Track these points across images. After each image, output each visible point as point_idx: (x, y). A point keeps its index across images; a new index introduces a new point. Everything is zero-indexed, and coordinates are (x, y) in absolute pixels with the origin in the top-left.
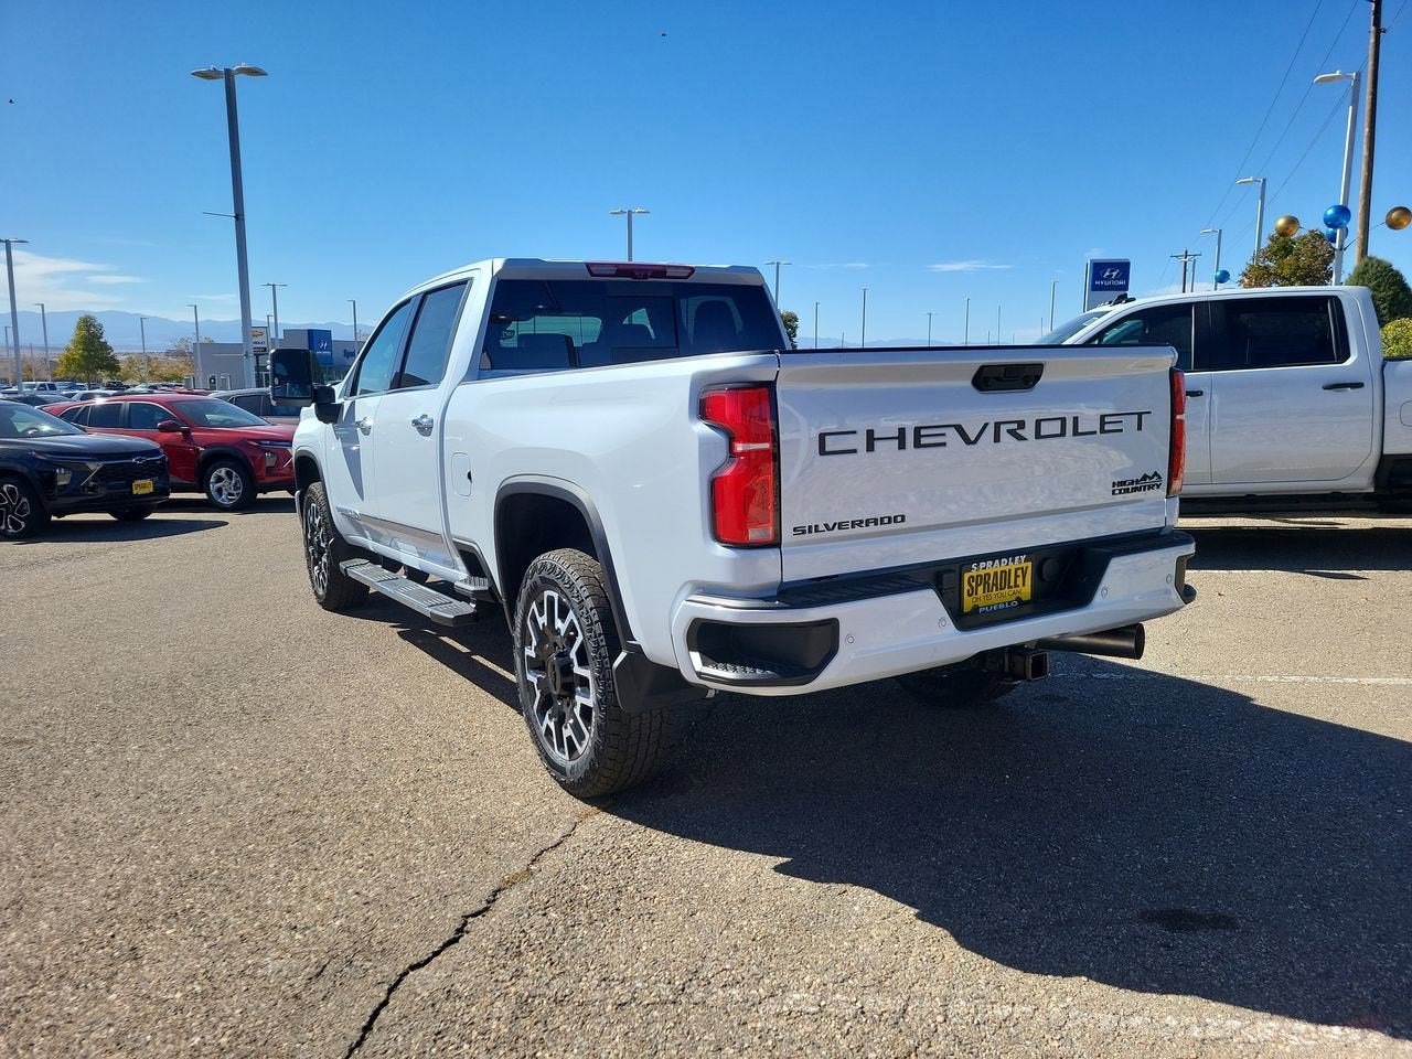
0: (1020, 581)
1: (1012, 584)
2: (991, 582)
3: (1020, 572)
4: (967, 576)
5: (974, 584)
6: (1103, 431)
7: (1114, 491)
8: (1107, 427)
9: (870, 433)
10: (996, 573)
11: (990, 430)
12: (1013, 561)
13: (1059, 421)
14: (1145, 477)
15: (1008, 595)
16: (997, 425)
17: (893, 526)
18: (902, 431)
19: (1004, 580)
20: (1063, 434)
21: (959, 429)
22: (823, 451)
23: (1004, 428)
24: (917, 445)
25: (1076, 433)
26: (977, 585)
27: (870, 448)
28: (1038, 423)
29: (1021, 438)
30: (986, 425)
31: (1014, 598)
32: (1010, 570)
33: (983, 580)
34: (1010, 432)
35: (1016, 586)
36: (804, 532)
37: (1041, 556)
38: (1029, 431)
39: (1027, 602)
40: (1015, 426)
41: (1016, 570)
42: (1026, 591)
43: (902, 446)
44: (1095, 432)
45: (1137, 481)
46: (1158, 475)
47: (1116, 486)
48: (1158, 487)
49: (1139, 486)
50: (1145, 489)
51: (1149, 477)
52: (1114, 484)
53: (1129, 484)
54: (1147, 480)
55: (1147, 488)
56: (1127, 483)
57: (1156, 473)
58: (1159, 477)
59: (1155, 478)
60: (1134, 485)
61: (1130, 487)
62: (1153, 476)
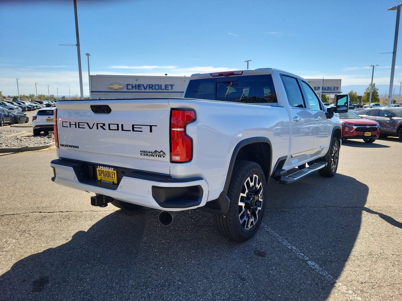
0: (113, 176)
2: (105, 173)
4: (97, 169)
5: (100, 172)
7: (141, 154)
8: (135, 129)
9: (70, 122)
11: (95, 125)
13: (116, 125)
14: (156, 151)
15: (110, 179)
16: (97, 124)
17: (77, 149)
18: (76, 123)
20: (118, 129)
21: (88, 124)
22: (63, 126)
23: (99, 125)
24: (79, 127)
25: (123, 130)
26: (101, 173)
27: (70, 127)
28: (109, 125)
29: (104, 129)
30: (94, 123)
31: (112, 181)
32: (110, 172)
33: (102, 172)
34: (101, 127)
36: (62, 146)
37: (118, 170)
38: (106, 127)
40: (102, 125)
43: (76, 127)
45: (152, 152)
46: (163, 152)
47: (142, 152)
48: (164, 157)
49: (153, 154)
50: (156, 157)
51: (158, 152)
52: (141, 151)
53: (148, 153)
54: (157, 153)
55: (157, 156)
56: (147, 152)
57: (161, 151)
58: (164, 153)
59: (162, 153)
60: (151, 154)
61: (149, 154)
62: (161, 152)
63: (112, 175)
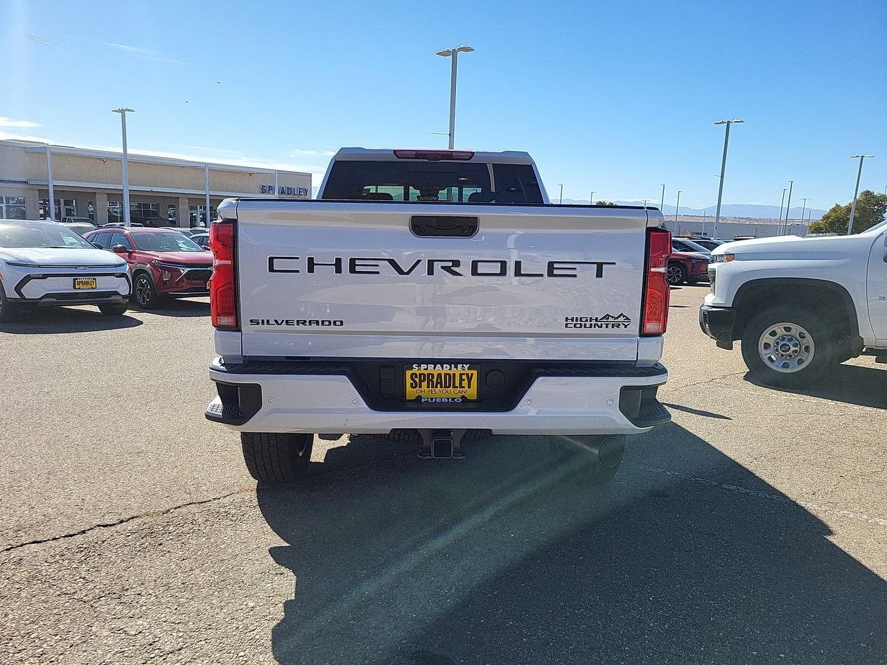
0: (465, 383)
1: (457, 384)
2: (435, 380)
3: (464, 377)
4: (409, 373)
5: (417, 380)
6: (551, 274)
7: (567, 324)
8: (556, 272)
9: (311, 260)
10: (439, 375)
11: (424, 266)
12: (456, 367)
13: (499, 263)
14: (607, 317)
15: (453, 393)
16: (431, 263)
17: (332, 328)
18: (339, 261)
19: (449, 381)
20: (503, 274)
21: (392, 262)
22: (271, 269)
23: (437, 266)
24: (352, 270)
26: (421, 381)
27: (311, 270)
28: (475, 264)
29: (455, 273)
30: (419, 261)
31: (458, 396)
32: (454, 375)
33: (427, 377)
34: (444, 267)
35: (461, 387)
36: (258, 323)
37: (485, 367)
38: (465, 269)
39: (472, 401)
40: (449, 264)
41: (461, 375)
42: (472, 392)
43: (339, 270)
44: (542, 275)
45: (597, 318)
46: (624, 316)
47: (570, 322)
48: (626, 327)
49: (599, 324)
50: (607, 327)
51: (612, 317)
52: (567, 319)
53: (587, 321)
54: (610, 319)
55: (610, 326)
56: (584, 320)
57: (622, 314)
58: (627, 318)
59: (621, 319)
60: (594, 322)
61: (588, 324)
62: (620, 316)
63: (461, 380)
